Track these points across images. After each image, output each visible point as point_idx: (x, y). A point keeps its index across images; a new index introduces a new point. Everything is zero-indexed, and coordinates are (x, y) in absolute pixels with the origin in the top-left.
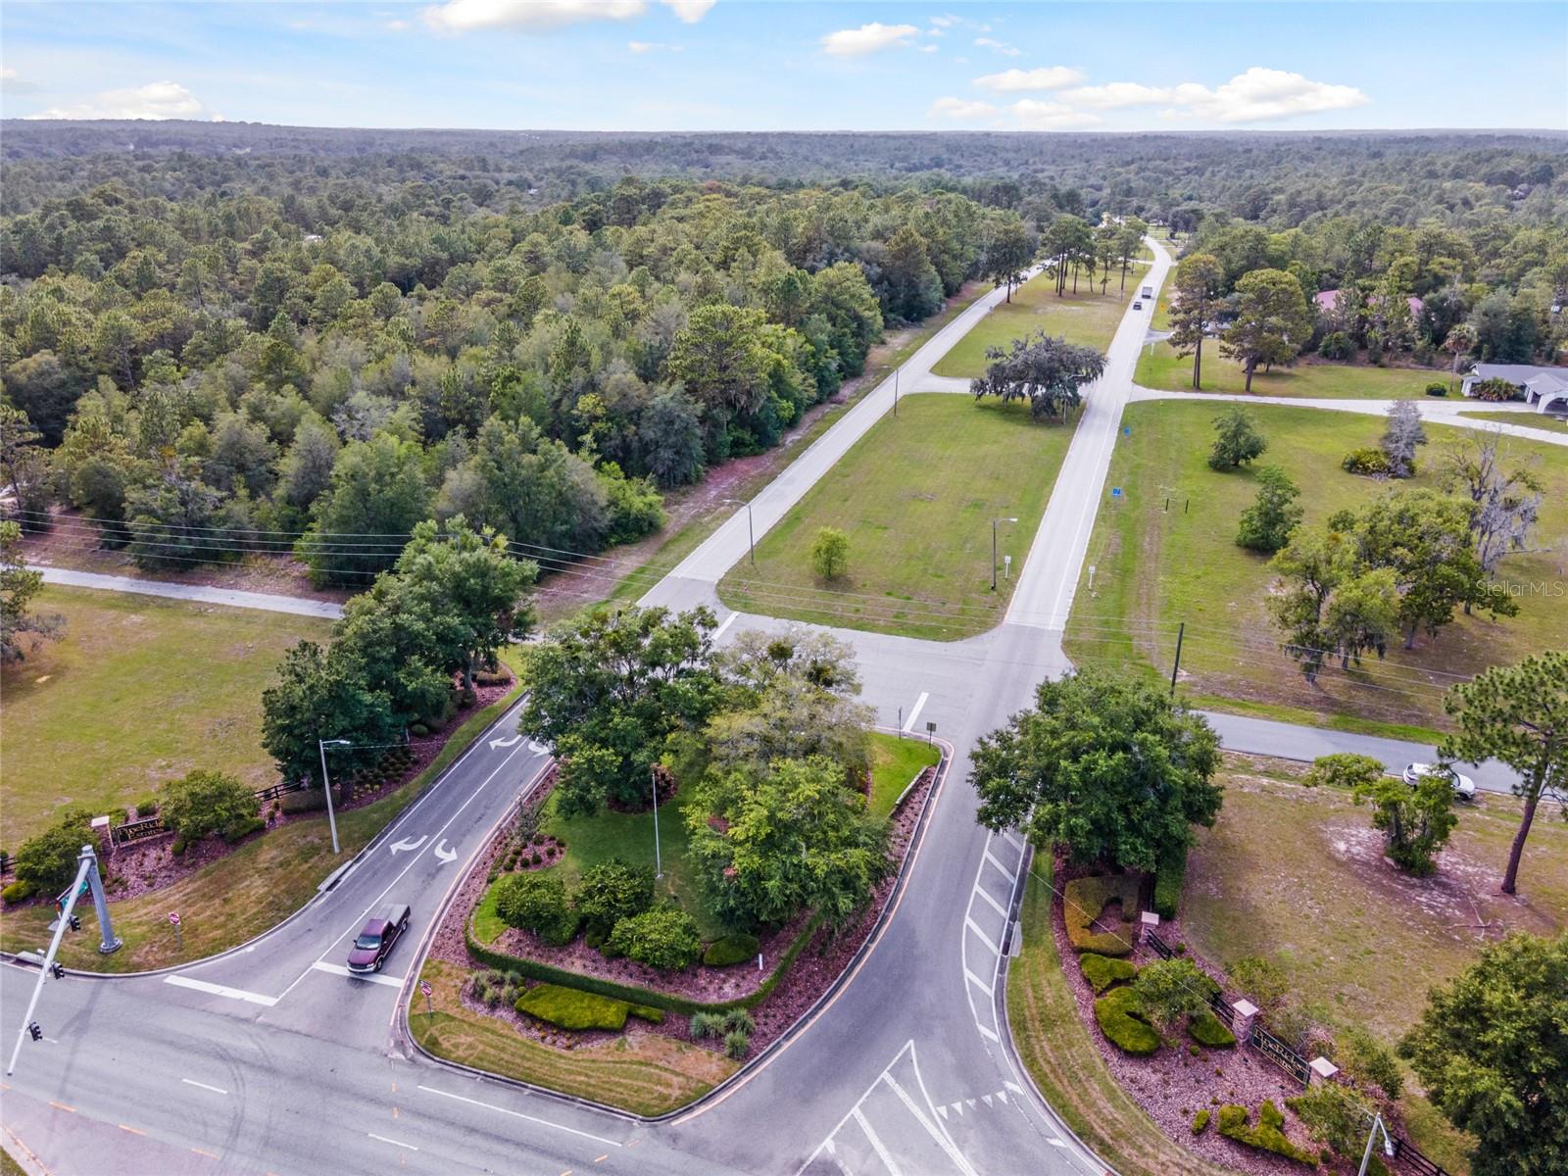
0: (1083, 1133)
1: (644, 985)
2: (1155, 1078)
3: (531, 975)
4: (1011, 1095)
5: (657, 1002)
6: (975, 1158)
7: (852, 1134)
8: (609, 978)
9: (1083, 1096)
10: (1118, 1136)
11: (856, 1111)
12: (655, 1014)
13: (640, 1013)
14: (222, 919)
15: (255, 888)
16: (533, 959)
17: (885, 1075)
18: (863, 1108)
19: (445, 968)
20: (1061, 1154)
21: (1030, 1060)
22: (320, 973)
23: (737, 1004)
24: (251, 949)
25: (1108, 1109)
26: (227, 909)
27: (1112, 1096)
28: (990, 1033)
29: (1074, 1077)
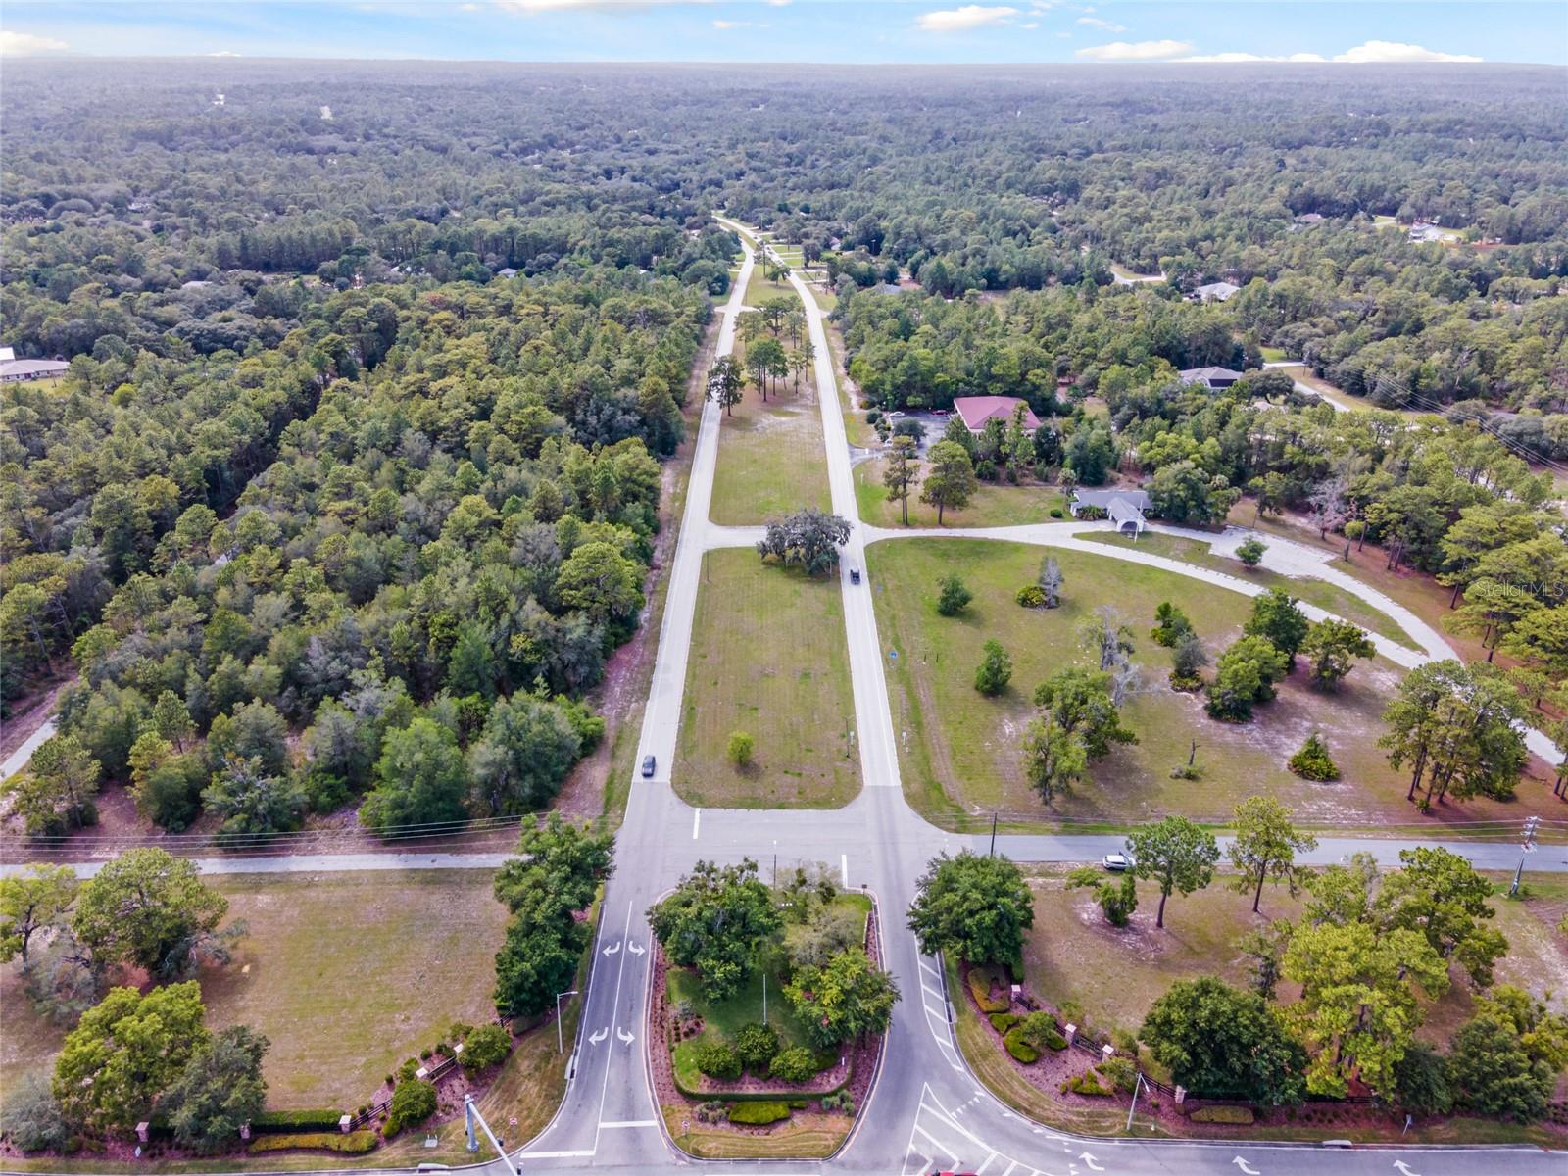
0: (1017, 1107)
1: (791, 1090)
2: (1040, 1072)
3: (727, 1100)
4: (980, 1097)
5: (800, 1098)
6: (976, 1133)
7: (919, 1139)
8: (770, 1091)
9: (1012, 1089)
10: (1032, 1104)
11: (916, 1126)
12: (802, 1103)
13: (796, 1104)
14: (525, 1113)
15: (531, 1089)
16: (725, 1091)
17: (921, 1104)
18: (920, 1124)
19: (675, 1107)
20: (1010, 1120)
21: (982, 1078)
22: (604, 1130)
23: (841, 1088)
24: (555, 1126)
25: (1024, 1093)
26: (524, 1105)
27: (1024, 1086)
28: (960, 1068)
29: (1005, 1081)
